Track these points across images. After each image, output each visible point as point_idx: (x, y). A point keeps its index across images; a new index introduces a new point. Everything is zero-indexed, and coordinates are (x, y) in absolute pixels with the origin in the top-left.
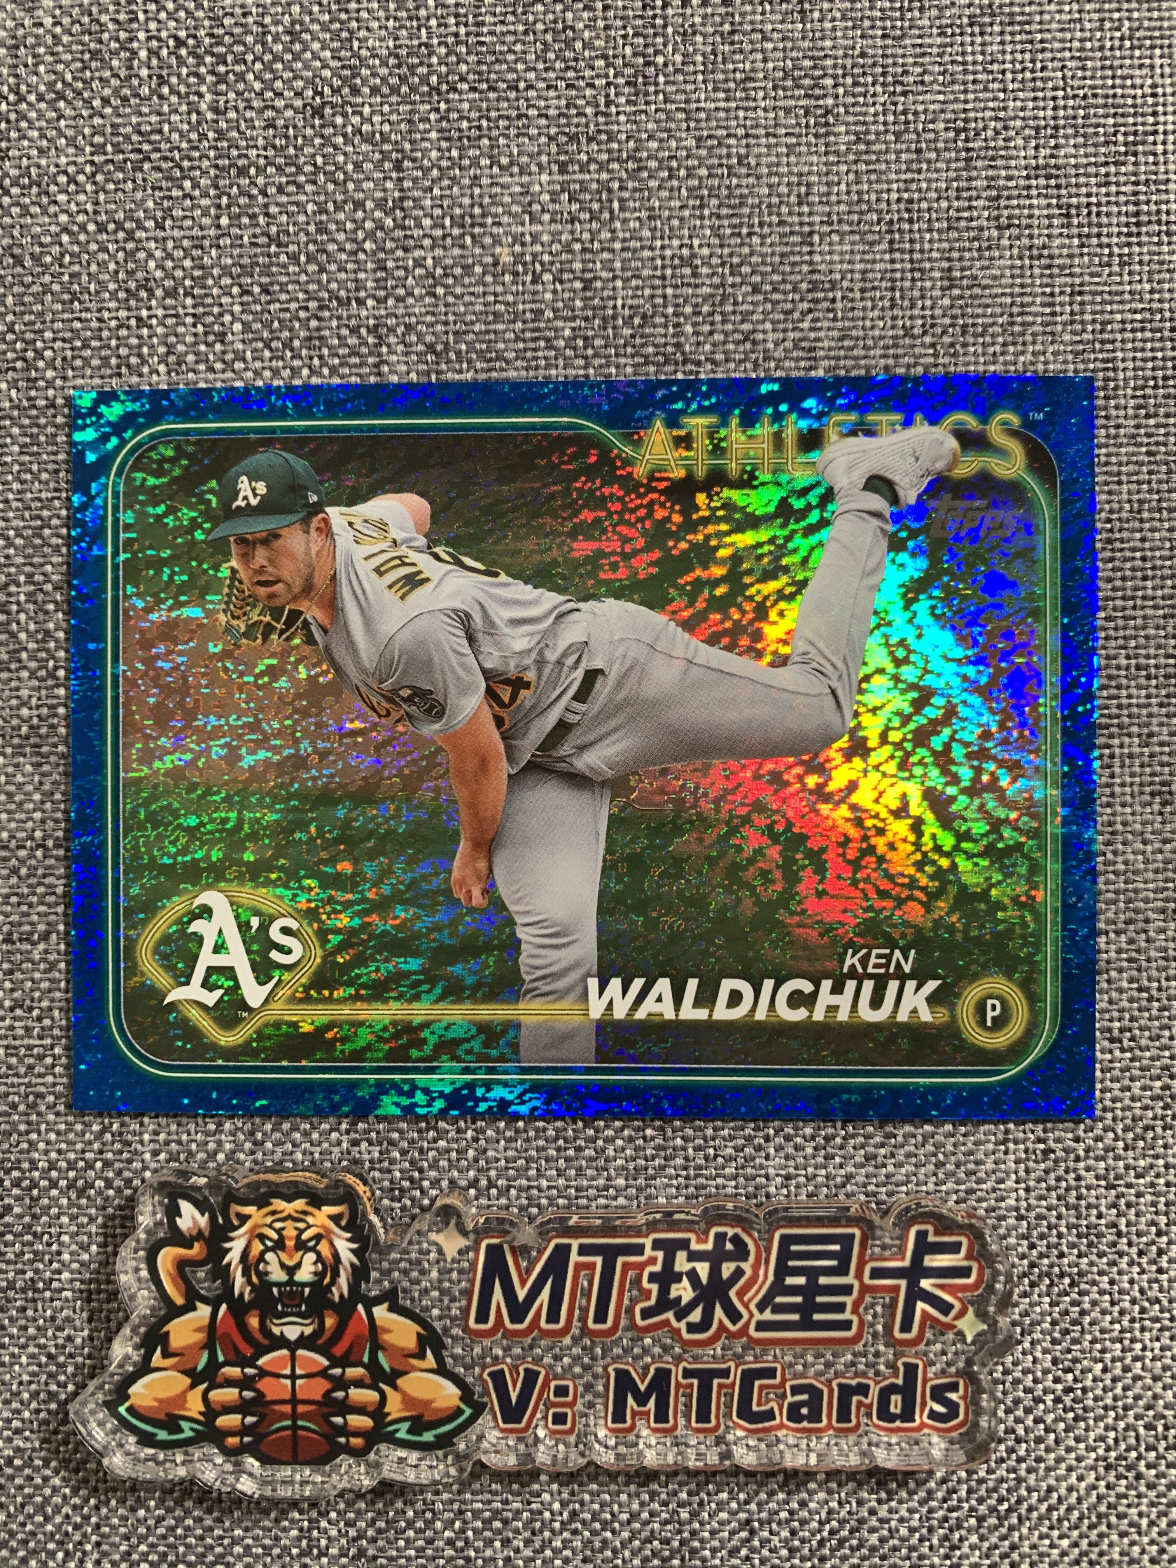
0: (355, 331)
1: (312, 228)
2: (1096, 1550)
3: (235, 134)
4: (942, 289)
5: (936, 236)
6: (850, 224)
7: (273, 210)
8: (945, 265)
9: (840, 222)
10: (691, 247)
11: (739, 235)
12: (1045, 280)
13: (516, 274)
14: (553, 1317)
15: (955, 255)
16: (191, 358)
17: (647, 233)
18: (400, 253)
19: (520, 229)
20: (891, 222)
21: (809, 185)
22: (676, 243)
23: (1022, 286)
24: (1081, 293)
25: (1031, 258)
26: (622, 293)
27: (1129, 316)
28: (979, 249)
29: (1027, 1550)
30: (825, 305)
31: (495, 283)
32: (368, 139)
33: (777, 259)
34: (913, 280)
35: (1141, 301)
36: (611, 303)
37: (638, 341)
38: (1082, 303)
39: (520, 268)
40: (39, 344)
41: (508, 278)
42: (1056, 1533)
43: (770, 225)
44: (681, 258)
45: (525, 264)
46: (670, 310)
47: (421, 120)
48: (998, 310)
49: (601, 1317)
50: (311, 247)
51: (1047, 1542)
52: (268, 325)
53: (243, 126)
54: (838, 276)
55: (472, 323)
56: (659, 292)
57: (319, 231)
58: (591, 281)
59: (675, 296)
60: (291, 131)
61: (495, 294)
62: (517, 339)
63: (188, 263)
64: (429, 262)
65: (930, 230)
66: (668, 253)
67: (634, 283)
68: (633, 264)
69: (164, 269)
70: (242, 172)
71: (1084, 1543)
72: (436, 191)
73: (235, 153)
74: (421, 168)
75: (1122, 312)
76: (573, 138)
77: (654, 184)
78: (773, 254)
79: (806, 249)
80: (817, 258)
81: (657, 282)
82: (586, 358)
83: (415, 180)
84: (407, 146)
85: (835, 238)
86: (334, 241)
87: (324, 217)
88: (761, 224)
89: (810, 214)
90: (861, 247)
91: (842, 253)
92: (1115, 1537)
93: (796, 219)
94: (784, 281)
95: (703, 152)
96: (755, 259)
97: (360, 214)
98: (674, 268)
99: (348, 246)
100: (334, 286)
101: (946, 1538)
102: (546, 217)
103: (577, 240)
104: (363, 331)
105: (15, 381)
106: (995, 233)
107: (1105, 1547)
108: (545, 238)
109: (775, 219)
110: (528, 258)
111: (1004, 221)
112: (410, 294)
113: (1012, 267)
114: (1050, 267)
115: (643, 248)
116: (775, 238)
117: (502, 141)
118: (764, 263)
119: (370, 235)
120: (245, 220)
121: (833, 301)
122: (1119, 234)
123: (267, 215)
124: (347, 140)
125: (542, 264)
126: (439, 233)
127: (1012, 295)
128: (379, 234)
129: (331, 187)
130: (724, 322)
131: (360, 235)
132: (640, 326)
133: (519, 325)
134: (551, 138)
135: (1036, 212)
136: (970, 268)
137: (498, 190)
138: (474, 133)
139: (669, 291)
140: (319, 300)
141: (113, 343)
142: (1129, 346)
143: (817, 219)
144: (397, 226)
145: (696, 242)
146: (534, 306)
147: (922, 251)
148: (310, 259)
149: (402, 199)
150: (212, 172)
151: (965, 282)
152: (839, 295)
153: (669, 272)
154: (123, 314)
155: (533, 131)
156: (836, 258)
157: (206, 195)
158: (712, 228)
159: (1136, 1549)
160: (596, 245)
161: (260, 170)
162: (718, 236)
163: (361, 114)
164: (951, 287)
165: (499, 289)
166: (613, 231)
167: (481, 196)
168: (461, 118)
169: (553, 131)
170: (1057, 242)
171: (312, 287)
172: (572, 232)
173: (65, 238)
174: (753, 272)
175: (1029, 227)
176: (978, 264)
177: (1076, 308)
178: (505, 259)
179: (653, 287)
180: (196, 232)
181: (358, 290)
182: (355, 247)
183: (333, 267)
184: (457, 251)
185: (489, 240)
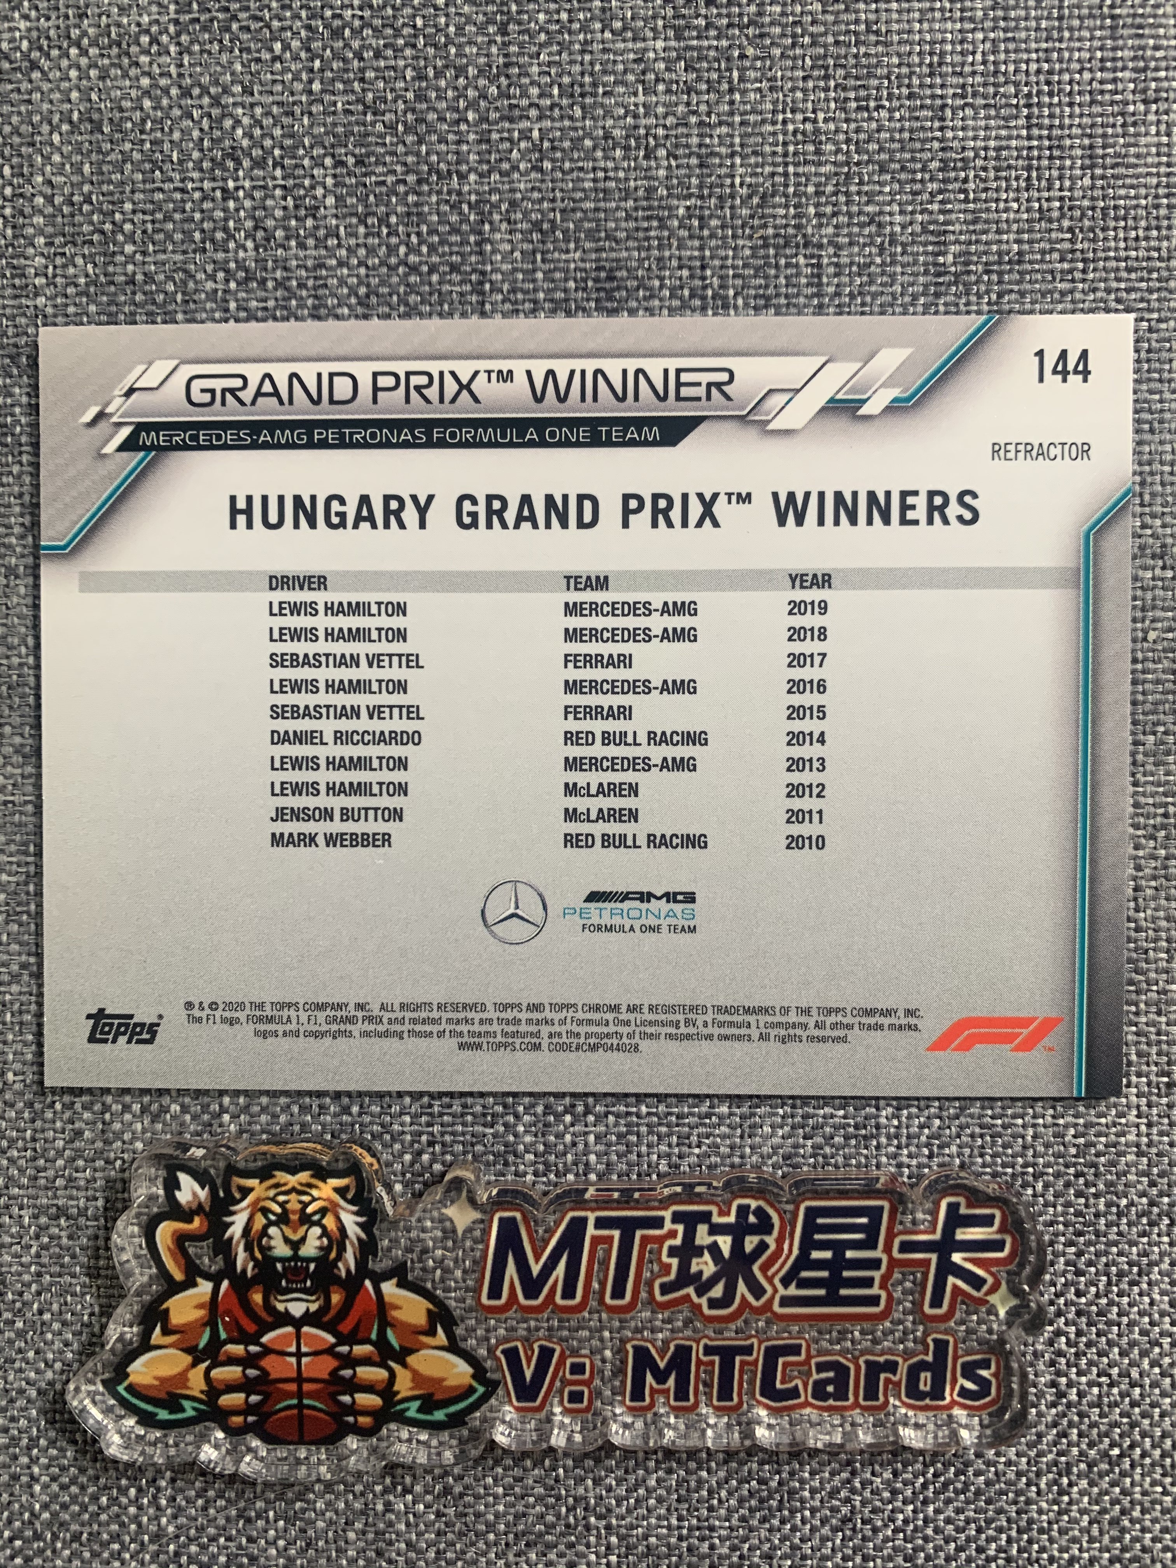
0: (455, 207)
1: (411, 96)
7: (369, 74)
13: (627, 148)
14: (569, 1293)
16: (279, 234)
21: (942, 54)
22: (799, 117)
26: (741, 170)
30: (957, 185)
31: (606, 158)
33: (906, 135)
36: (728, 181)
37: (756, 222)
40: (118, 216)
41: (618, 153)
43: (899, 98)
44: (804, 133)
45: (637, 139)
46: (791, 190)
49: (618, 1293)
50: (409, 115)
52: (364, 200)
55: (581, 200)
56: (780, 170)
57: (418, 99)
58: (707, 157)
59: (796, 174)
61: (605, 170)
62: (628, 218)
63: (278, 132)
64: (536, 134)
67: (753, 160)
68: (753, 140)
69: (251, 137)
80: (950, 134)
81: (778, 159)
82: (701, 238)
86: (435, 110)
87: (424, 84)
89: (942, 86)
97: (462, 81)
98: (796, 144)
99: (449, 116)
100: (433, 158)
103: (694, 113)
104: (465, 207)
105: (92, 255)
106: (1142, 108)
108: (660, 110)
110: (642, 131)
111: (1151, 94)
112: (515, 168)
115: (763, 122)
118: (892, 140)
119: (473, 105)
123: (363, 80)
125: (655, 138)
126: (546, 102)
128: (482, 103)
130: (847, 203)
131: (462, 104)
132: (759, 206)
133: (630, 203)
139: (791, 169)
140: (417, 173)
141: (197, 216)
144: (501, 95)
145: (821, 116)
146: (647, 183)
148: (408, 129)
149: (506, 65)
152: (972, 174)
153: (791, 148)
154: (207, 185)
156: (970, 134)
157: (297, 58)
158: (836, 101)
160: (713, 118)
161: (356, 32)
162: (844, 109)
165: (610, 165)
166: (732, 103)
167: (592, 64)
171: (410, 159)
172: (688, 104)
173: (147, 103)
174: (881, 150)
178: (617, 133)
179: (774, 164)
180: (286, 98)
181: (458, 163)
182: (456, 116)
183: (434, 138)
184: (567, 123)
185: (601, 112)
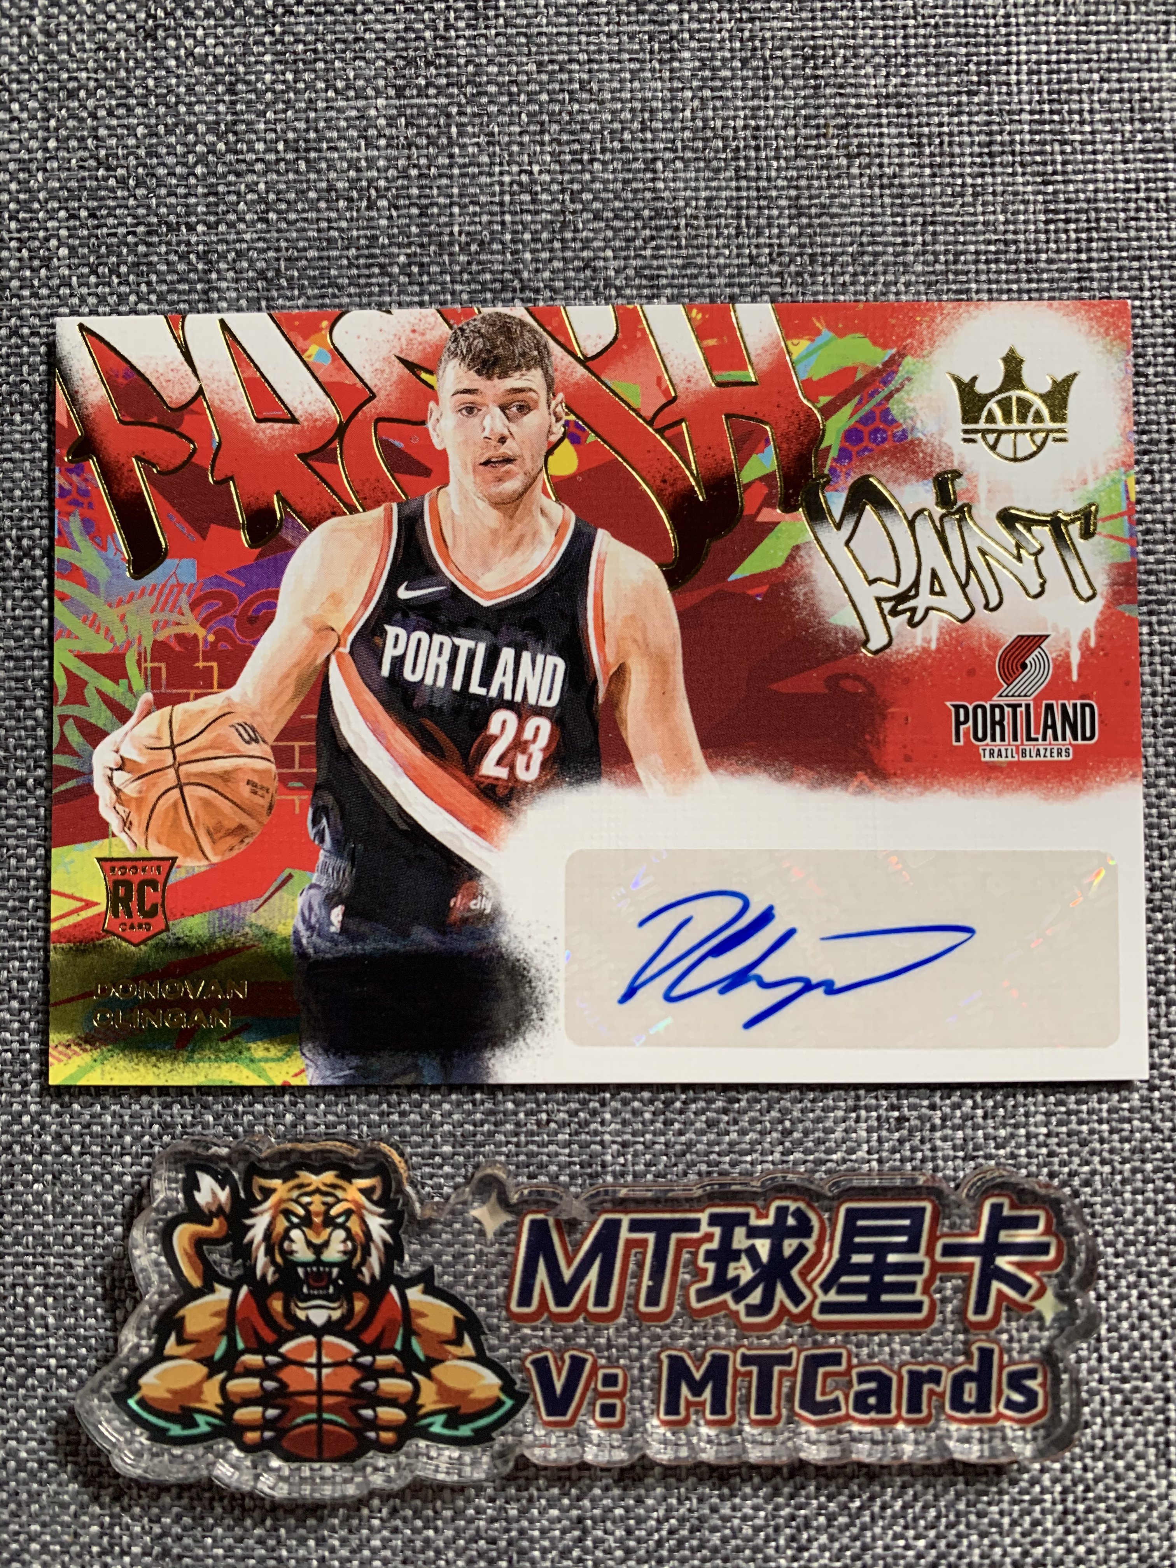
0: (184, 257)
1: (142, 152)
2: (955, 1552)
3: (65, 57)
4: (790, 217)
5: (783, 163)
6: (695, 150)
7: (103, 132)
8: (793, 193)
9: (684, 148)
10: (530, 173)
11: (580, 161)
12: (896, 210)
13: (350, 200)
14: (601, 1299)
15: (803, 183)
17: (485, 159)
18: (231, 178)
19: (356, 154)
20: (738, 149)
21: (652, 111)
22: (515, 169)
23: (873, 215)
24: (933, 223)
25: (882, 187)
26: (459, 220)
27: (983, 247)
28: (829, 178)
29: (879, 1551)
30: (669, 232)
31: (329, 209)
32: (201, 61)
33: (619, 185)
34: (760, 208)
35: (995, 232)
36: (447, 230)
37: (475, 268)
38: (934, 233)
39: (355, 194)
41: (341, 204)
42: (911, 1533)
43: (612, 151)
44: (520, 184)
45: (359, 191)
46: (508, 237)
47: (256, 43)
48: (848, 239)
49: (653, 1299)
50: (140, 170)
51: (902, 1543)
52: (96, 251)
53: (74, 48)
54: (682, 203)
55: (305, 249)
56: (497, 218)
57: (149, 155)
58: (427, 207)
59: (514, 223)
60: (122, 54)
61: (329, 220)
62: (351, 265)
63: (14, 187)
64: (262, 187)
65: (777, 158)
66: (507, 179)
67: (471, 209)
68: (472, 190)
70: (72, 94)
71: (942, 1544)
72: (270, 115)
73: (65, 76)
74: (255, 91)
75: (976, 243)
76: (410, 62)
77: (493, 109)
78: (615, 180)
79: (649, 175)
81: (496, 209)
83: (249, 103)
84: (241, 69)
85: (679, 165)
86: (165, 165)
87: (154, 141)
88: (603, 151)
90: (707, 174)
91: (686, 181)
92: (974, 1538)
93: (639, 146)
94: (626, 208)
95: (545, 77)
96: (598, 186)
97: (191, 138)
98: (512, 194)
99: (179, 170)
100: (163, 210)
101: (793, 1538)
102: (383, 142)
103: (414, 166)
104: (193, 257)
107: (964, 1549)
108: (381, 163)
109: (617, 145)
110: (364, 183)
112: (242, 220)
113: (862, 196)
114: (900, 196)
115: (481, 173)
116: (618, 165)
117: (338, 64)
118: (605, 190)
119: (201, 160)
120: (73, 143)
121: (677, 228)
122: (973, 164)
123: (96, 137)
124: (180, 64)
125: (377, 189)
126: (272, 157)
127: (861, 224)
128: (211, 158)
129: (162, 110)
130: (563, 249)
131: (191, 159)
132: (477, 253)
133: (353, 252)
134: (388, 62)
135: (886, 141)
136: (819, 196)
137: (333, 114)
138: (310, 56)
139: (508, 218)
140: (147, 225)
142: (984, 277)
143: (660, 146)
144: (229, 151)
145: (536, 168)
146: (368, 233)
147: (769, 179)
148: (139, 184)
149: (235, 123)
150: (40, 95)
151: (813, 211)
152: (683, 222)
153: (507, 198)
155: (370, 55)
156: (681, 185)
157: (34, 118)
158: (552, 154)
159: (998, 1551)
160: (433, 170)
161: (91, 94)
162: (559, 162)
163: (194, 37)
164: (800, 215)
165: (333, 215)
166: (451, 156)
167: (316, 121)
168: (297, 41)
169: (390, 55)
170: (908, 171)
171: (141, 212)
172: (409, 158)
174: (595, 199)
175: (879, 155)
176: (827, 192)
177: (928, 238)
178: (340, 185)
179: (491, 214)
180: (24, 155)
181: (188, 215)
182: (185, 171)
183: (163, 191)
184: (291, 176)
185: (324, 165)
